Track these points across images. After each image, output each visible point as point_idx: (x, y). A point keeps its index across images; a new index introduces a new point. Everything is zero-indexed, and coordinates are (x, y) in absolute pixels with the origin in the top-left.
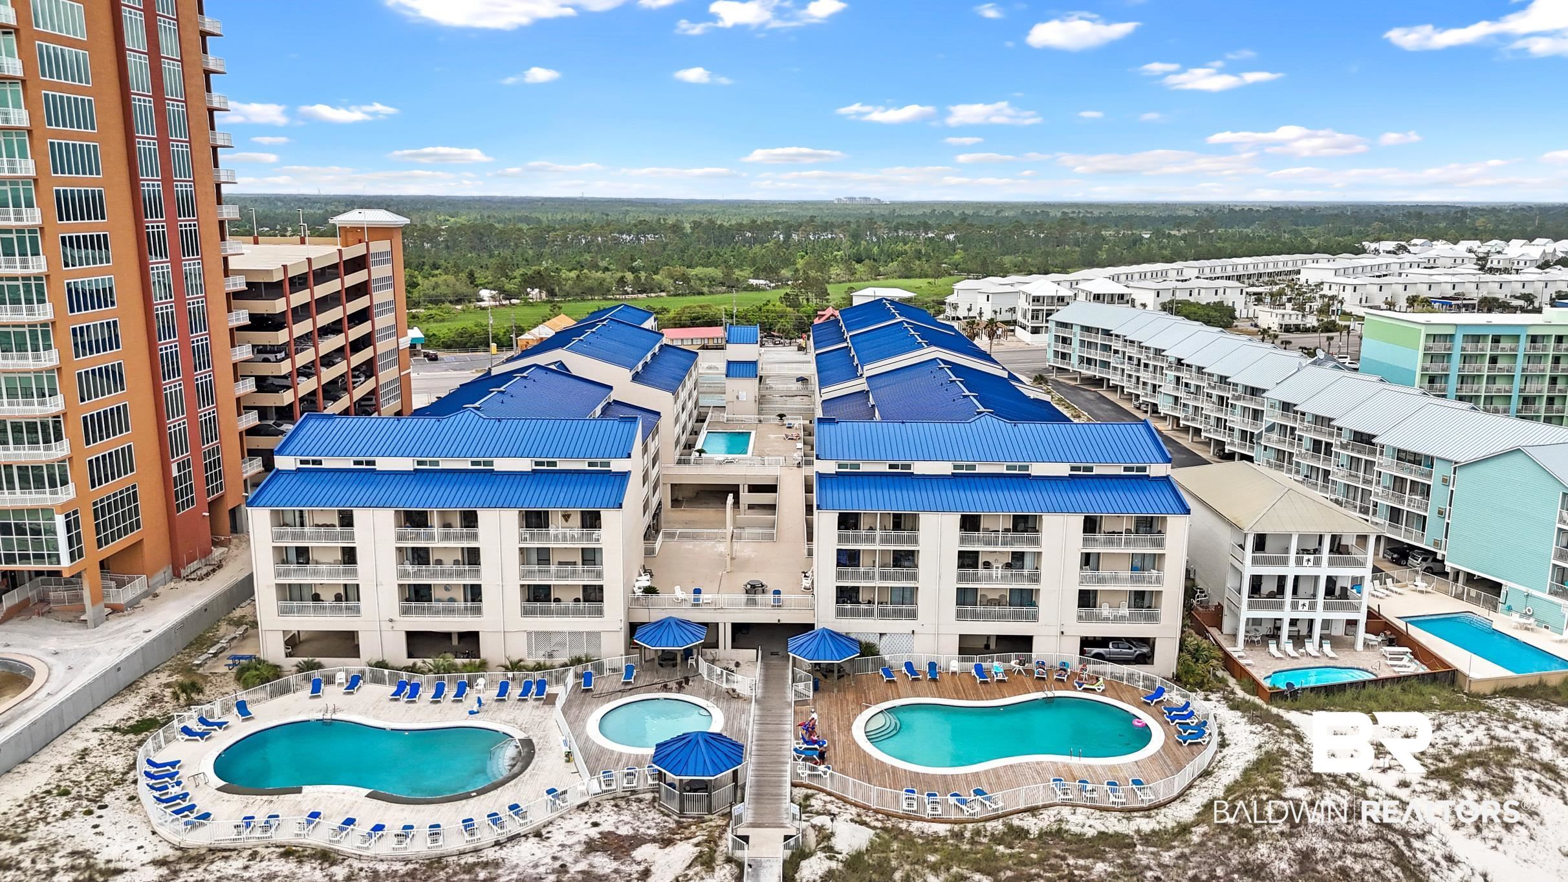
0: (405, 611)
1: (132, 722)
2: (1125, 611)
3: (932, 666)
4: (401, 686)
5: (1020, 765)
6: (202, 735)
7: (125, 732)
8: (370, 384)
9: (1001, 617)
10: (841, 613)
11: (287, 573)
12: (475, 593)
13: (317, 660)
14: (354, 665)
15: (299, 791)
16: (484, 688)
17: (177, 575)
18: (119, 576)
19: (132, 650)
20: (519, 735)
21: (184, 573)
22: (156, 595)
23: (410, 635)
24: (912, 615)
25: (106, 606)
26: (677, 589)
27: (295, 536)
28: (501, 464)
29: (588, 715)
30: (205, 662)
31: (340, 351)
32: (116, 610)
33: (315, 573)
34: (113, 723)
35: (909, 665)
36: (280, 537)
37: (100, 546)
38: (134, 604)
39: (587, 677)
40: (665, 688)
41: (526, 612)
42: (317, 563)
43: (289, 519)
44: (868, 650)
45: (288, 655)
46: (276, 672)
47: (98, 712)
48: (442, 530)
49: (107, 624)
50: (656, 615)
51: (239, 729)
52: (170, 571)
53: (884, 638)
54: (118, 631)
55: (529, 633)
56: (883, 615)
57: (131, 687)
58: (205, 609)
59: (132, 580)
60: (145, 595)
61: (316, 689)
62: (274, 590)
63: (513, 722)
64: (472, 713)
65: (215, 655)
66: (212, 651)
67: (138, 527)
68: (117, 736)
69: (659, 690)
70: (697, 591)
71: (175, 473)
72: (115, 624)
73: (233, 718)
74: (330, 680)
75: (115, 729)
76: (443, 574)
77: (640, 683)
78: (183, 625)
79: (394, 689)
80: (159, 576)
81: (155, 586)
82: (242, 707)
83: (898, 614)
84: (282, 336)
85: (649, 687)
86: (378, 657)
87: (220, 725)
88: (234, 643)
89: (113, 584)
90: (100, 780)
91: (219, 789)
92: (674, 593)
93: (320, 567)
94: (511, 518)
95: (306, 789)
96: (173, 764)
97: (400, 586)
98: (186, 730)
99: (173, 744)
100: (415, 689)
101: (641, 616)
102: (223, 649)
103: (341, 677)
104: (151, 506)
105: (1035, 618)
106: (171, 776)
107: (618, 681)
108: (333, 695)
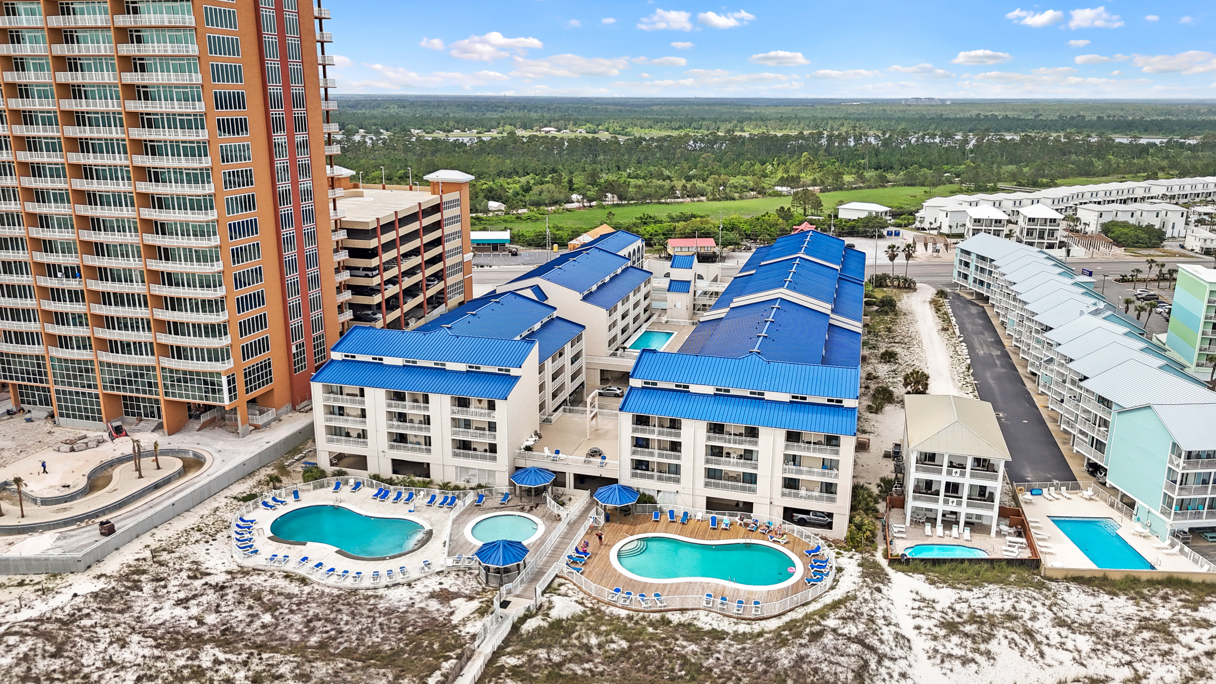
0: (392, 447)
1: (245, 495)
2: (816, 493)
3: (686, 514)
4: (380, 491)
5: (696, 583)
6: (271, 507)
7: (239, 500)
8: (440, 286)
9: (734, 488)
10: (634, 475)
11: (331, 420)
12: (428, 441)
13: (344, 469)
14: (362, 475)
15: (304, 544)
16: (421, 499)
17: (294, 409)
18: (262, 408)
19: (256, 453)
20: (427, 527)
21: (298, 408)
22: (280, 420)
23: (394, 461)
24: (678, 481)
25: (250, 425)
26: (546, 449)
27: (335, 400)
28: (450, 366)
29: (470, 521)
30: (292, 464)
31: (418, 267)
32: (257, 428)
33: (347, 421)
34: (235, 494)
35: (671, 512)
36: (328, 399)
37: (247, 393)
38: (267, 425)
39: (481, 497)
40: (522, 509)
41: (455, 455)
42: (348, 415)
43: (335, 389)
44: (650, 500)
45: (332, 465)
46: (323, 474)
47: (231, 487)
48: (412, 404)
49: (250, 436)
50: (529, 464)
51: (292, 505)
52: (290, 407)
53: (660, 494)
54: (254, 441)
55: (457, 467)
56: (660, 479)
57: (251, 474)
58: (300, 432)
59: (268, 410)
60: (274, 420)
61: (337, 486)
62: (324, 429)
63: (429, 519)
64: (410, 511)
65: (297, 460)
66: (296, 458)
67: (271, 381)
68: (235, 502)
69: (518, 510)
70: (557, 452)
71: (294, 351)
72: (255, 436)
73: (290, 500)
74: (346, 483)
75: (235, 498)
76: (412, 428)
77: (510, 504)
78: (286, 440)
79: (376, 491)
80: (283, 409)
81: (281, 414)
82: (296, 494)
83: (669, 479)
84: (375, 262)
85: (513, 508)
86: (376, 472)
87: (282, 502)
88: (310, 454)
89: (257, 412)
90: (219, 525)
91: (269, 538)
92: (543, 452)
93: (349, 418)
94: (446, 400)
95: (309, 543)
96: (252, 522)
97: (389, 433)
98: (265, 504)
99: (257, 510)
100: (387, 493)
101: (521, 463)
102: (304, 457)
103: (352, 482)
104: (279, 370)
105: (754, 491)
106: (249, 528)
107: (497, 501)
108: (346, 490)
